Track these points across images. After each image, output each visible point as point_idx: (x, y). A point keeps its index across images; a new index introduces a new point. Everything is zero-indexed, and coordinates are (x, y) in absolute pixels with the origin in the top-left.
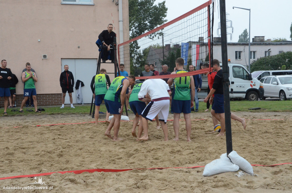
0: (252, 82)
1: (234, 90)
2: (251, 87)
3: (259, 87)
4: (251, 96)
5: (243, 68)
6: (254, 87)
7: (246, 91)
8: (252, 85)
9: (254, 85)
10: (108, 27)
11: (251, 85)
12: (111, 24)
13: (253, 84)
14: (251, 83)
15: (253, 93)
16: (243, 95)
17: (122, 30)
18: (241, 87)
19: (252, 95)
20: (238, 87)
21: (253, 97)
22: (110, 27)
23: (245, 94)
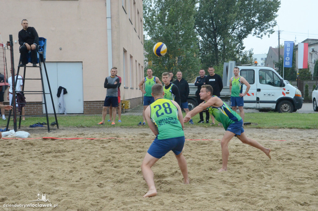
0: (284, 89)
1: (260, 99)
2: (283, 96)
3: (294, 95)
4: (283, 106)
5: (273, 72)
6: (287, 96)
7: (276, 100)
8: (285, 93)
9: (287, 93)
10: (22, 24)
11: (283, 94)
12: (25, 20)
13: (286, 91)
14: (283, 91)
15: (286, 103)
16: (273, 106)
17: (110, 28)
18: (269, 95)
19: (285, 105)
20: (266, 95)
21: (285, 108)
22: (25, 24)
23: (275, 104)
